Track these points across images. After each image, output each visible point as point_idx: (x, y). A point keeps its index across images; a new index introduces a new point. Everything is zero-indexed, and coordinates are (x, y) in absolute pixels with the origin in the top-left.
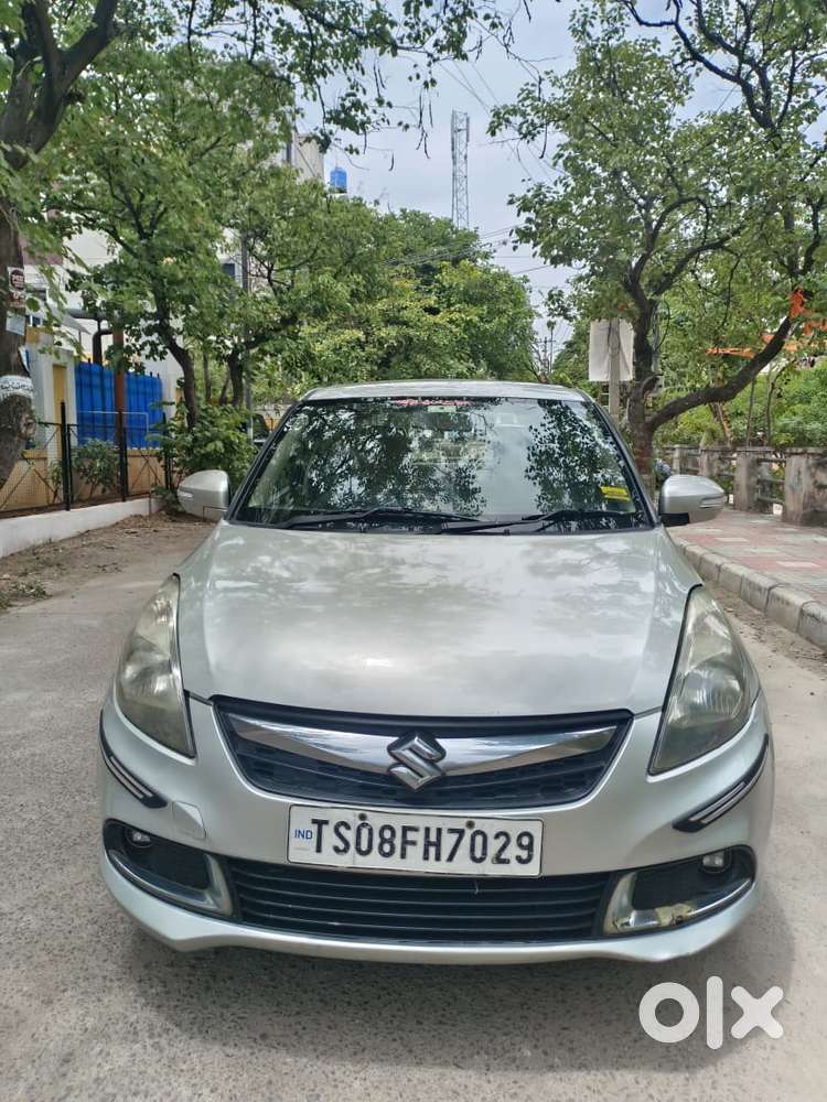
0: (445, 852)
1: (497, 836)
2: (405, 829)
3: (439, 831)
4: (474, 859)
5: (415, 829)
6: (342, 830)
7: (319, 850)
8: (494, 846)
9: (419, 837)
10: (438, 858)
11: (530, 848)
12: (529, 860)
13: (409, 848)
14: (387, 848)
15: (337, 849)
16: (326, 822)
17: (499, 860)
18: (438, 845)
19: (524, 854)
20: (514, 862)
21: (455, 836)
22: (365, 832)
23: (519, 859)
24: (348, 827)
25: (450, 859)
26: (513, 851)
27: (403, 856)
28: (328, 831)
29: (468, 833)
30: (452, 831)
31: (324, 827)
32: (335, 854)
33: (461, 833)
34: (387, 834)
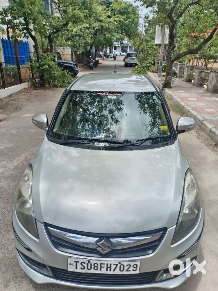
0: (112, 269)
1: (127, 266)
2: (101, 264)
3: (111, 265)
4: (120, 271)
5: (104, 264)
6: (83, 264)
7: (76, 268)
8: (126, 268)
9: (105, 266)
10: (110, 270)
11: (136, 267)
12: (136, 270)
13: (102, 269)
14: (96, 268)
15: (81, 268)
16: (78, 262)
17: (127, 270)
18: (110, 267)
19: (135, 269)
20: (132, 271)
21: (115, 266)
22: (89, 265)
23: (133, 270)
24: (84, 263)
25: (114, 270)
26: (131, 268)
27: (100, 270)
28: (79, 264)
29: (119, 265)
30: (114, 264)
31: (78, 263)
32: (81, 269)
33: (117, 265)
34: (96, 265)
